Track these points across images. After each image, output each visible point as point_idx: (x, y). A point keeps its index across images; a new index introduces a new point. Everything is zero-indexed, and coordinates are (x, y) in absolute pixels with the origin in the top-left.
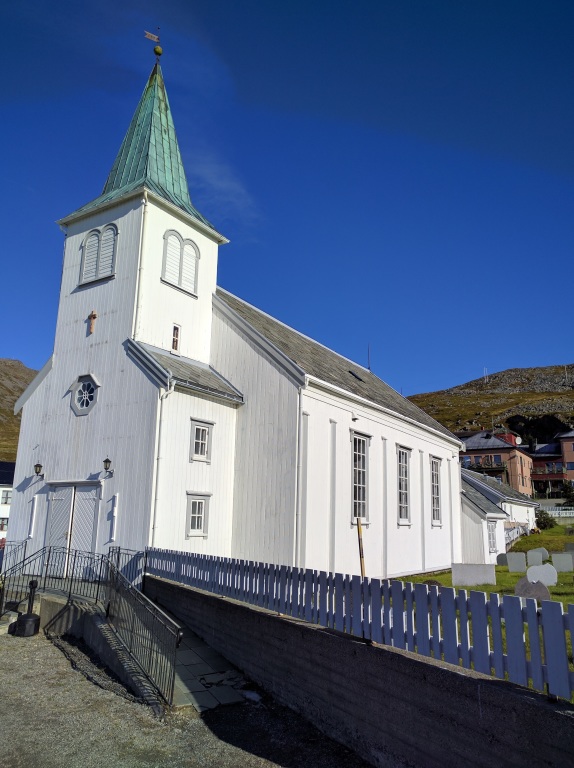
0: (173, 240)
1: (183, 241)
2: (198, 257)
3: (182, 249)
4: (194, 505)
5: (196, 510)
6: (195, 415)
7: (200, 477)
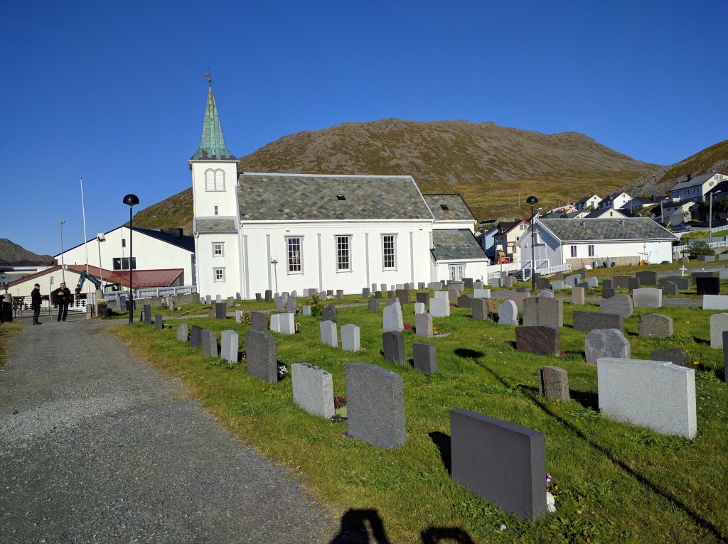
0: (210, 173)
1: (215, 171)
2: (224, 174)
3: (215, 174)
4: (218, 271)
5: (219, 274)
6: (214, 241)
7: (219, 262)
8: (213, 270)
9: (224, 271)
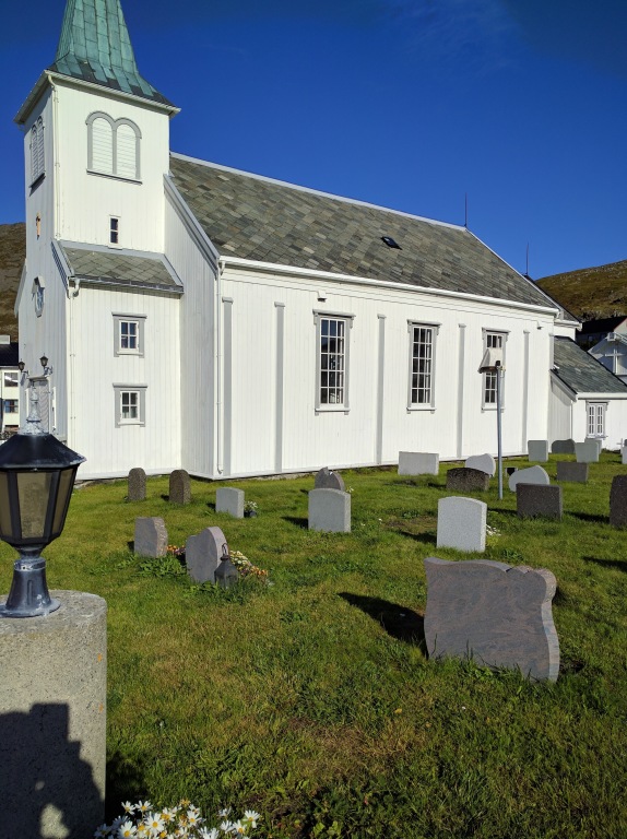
0: (101, 125)
1: (116, 123)
2: (139, 137)
3: (114, 131)
4: (125, 396)
5: (129, 401)
6: (119, 311)
7: (130, 369)
8: (112, 392)
9: (143, 396)
